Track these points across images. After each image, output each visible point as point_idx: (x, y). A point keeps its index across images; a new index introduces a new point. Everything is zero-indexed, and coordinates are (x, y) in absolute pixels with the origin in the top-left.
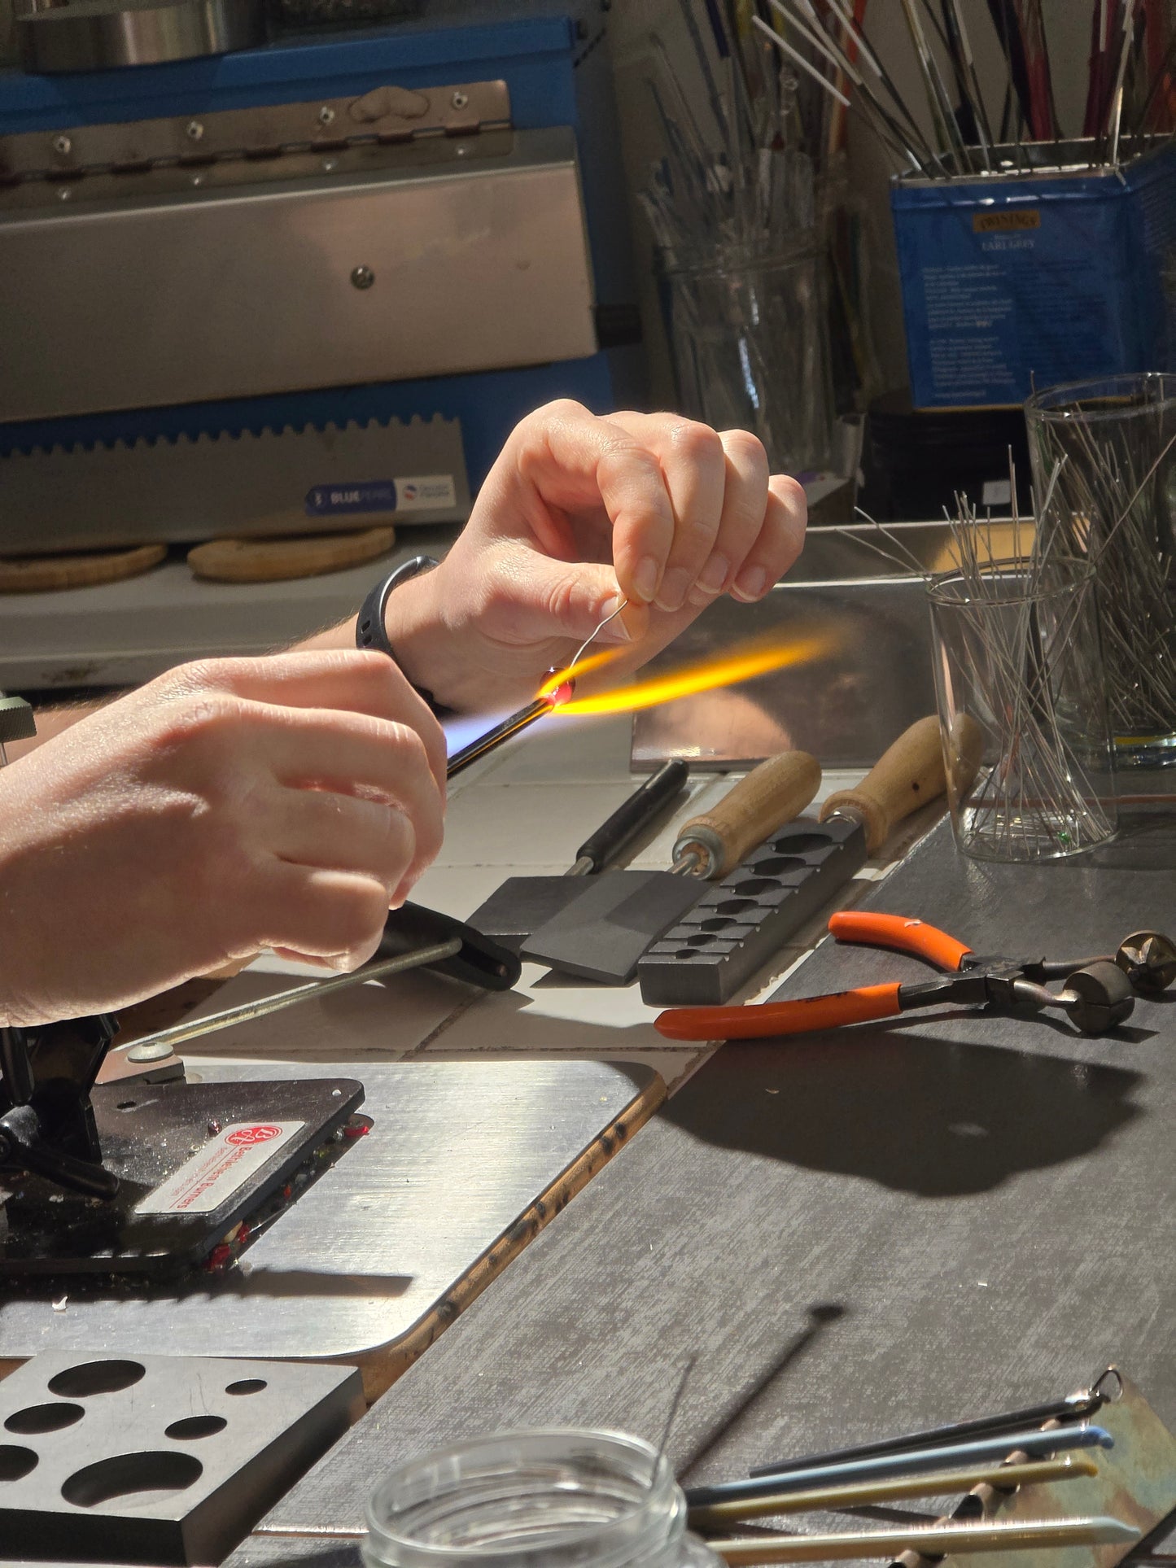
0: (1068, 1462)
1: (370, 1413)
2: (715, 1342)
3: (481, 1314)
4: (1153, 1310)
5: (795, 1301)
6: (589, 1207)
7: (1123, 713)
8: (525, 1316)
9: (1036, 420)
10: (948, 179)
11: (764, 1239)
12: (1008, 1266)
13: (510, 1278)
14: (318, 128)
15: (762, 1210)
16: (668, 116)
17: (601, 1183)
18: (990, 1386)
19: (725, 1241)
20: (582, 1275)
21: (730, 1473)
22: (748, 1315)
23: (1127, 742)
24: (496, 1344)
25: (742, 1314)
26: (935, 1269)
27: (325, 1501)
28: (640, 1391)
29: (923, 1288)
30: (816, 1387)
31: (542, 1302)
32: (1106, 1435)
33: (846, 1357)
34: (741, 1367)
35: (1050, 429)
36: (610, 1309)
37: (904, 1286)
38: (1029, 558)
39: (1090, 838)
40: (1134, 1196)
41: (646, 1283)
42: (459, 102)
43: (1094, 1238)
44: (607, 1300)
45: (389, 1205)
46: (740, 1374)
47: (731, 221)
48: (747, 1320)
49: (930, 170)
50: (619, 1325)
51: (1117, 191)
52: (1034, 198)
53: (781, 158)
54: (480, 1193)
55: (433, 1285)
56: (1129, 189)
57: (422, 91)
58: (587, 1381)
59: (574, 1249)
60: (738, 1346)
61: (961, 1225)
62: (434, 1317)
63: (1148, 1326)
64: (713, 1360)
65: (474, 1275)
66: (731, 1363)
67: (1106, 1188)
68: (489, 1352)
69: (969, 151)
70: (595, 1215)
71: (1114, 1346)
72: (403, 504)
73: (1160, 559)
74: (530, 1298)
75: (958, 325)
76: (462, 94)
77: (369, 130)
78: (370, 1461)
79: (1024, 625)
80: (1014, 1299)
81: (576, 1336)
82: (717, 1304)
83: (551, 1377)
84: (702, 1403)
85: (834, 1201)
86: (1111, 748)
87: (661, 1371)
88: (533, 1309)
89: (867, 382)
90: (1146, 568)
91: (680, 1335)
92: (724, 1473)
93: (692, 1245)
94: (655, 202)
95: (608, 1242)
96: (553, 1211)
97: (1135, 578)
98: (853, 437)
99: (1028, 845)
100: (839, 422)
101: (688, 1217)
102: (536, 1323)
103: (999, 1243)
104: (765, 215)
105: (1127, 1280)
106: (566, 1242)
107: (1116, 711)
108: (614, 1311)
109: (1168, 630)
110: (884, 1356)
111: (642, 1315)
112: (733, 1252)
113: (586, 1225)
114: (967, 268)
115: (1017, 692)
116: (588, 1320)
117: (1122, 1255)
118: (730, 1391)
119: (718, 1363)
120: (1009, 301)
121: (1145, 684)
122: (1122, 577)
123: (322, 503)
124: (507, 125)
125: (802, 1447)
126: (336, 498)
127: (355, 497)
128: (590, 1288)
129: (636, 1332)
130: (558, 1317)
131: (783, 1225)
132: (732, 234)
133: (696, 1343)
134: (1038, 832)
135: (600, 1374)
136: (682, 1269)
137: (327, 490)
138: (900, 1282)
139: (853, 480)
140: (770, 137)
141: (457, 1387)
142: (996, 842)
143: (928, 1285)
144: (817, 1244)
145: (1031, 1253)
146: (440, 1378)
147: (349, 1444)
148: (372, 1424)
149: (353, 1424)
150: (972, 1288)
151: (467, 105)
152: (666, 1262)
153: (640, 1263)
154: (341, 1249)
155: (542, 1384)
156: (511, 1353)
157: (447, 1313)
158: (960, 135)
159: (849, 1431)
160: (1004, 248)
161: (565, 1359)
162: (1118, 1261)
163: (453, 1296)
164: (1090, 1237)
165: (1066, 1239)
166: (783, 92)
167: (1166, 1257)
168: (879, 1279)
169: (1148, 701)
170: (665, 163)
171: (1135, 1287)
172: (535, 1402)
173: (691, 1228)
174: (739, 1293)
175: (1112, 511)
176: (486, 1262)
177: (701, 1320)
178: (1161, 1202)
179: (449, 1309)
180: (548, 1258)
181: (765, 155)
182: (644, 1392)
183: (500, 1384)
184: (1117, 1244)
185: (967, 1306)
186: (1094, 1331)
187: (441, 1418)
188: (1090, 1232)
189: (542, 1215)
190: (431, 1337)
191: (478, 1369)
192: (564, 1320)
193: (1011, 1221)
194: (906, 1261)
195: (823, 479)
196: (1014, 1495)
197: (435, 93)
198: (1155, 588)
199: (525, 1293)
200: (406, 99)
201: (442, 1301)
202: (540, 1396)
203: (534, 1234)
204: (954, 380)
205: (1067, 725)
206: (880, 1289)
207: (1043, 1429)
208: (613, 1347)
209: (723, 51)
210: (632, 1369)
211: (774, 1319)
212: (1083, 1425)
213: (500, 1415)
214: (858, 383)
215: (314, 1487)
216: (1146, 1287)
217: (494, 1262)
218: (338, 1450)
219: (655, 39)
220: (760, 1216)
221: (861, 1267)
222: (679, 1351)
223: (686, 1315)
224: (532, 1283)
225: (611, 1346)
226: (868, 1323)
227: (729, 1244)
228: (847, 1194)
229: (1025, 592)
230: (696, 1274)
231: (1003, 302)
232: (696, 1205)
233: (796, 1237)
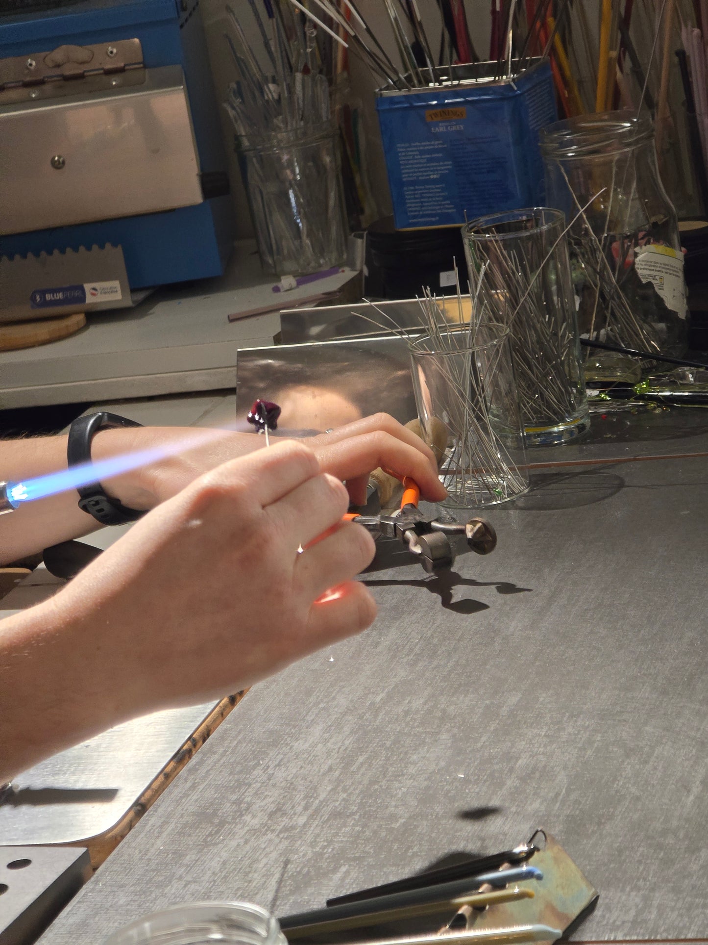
0: (516, 890)
1: (95, 876)
2: (302, 820)
3: (160, 810)
4: (563, 787)
5: (349, 792)
6: (222, 738)
7: (529, 413)
8: (187, 809)
9: (469, 239)
10: (409, 90)
11: (329, 753)
12: (476, 763)
13: (176, 786)
14: (26, 71)
15: (326, 735)
16: (238, 55)
17: (229, 723)
18: (468, 840)
19: (305, 756)
20: (220, 782)
21: (315, 903)
22: (321, 802)
23: (532, 431)
24: (170, 828)
25: (317, 802)
26: (432, 767)
27: (70, 933)
28: (258, 854)
29: (426, 780)
30: (364, 846)
31: (197, 800)
32: (538, 872)
33: (381, 825)
34: (318, 835)
35: (478, 244)
36: (238, 802)
37: (414, 779)
38: (469, 324)
39: (513, 491)
40: (549, 715)
41: (259, 785)
42: (112, 52)
43: (526, 744)
44: (236, 797)
45: (101, 744)
46: (318, 840)
47: (280, 118)
48: (320, 805)
49: (398, 85)
50: (244, 812)
51: (511, 94)
52: (462, 100)
53: (308, 79)
54: (157, 733)
55: (130, 794)
56: (519, 92)
57: (89, 47)
58: (226, 849)
59: (214, 765)
60: (316, 822)
61: (446, 739)
62: (132, 814)
63: (561, 797)
64: (301, 831)
65: (155, 786)
66: (312, 833)
67: (532, 712)
68: (166, 833)
69: (421, 71)
70: (226, 743)
71: (540, 811)
72: (90, 299)
73: (547, 320)
74: (189, 798)
75: (420, 178)
76: (113, 47)
77: (58, 72)
78: (96, 907)
79: (468, 365)
80: (480, 784)
81: (218, 821)
82: (302, 796)
83: (204, 848)
84: (296, 859)
85: (370, 728)
86: (523, 434)
87: (270, 840)
88: (191, 805)
89: (367, 211)
90: (539, 326)
91: (281, 817)
92: (311, 903)
93: (285, 760)
94: (234, 108)
95: (235, 760)
96: (201, 742)
97: (533, 332)
98: (360, 245)
99: (476, 497)
100: (351, 237)
101: (282, 742)
102: (193, 814)
103: (470, 749)
104: (301, 113)
105: (547, 769)
106: (209, 761)
107: (525, 412)
108: (240, 804)
109: (554, 362)
110: (404, 824)
111: (257, 806)
112: (311, 763)
113: (221, 750)
114: (423, 144)
115: (465, 406)
116: (225, 810)
117: (543, 754)
118: (312, 851)
119: (305, 834)
120: (450, 163)
121: (542, 395)
122: (525, 331)
123: (41, 300)
124: (141, 65)
125: (357, 884)
126: (49, 297)
127: (60, 296)
128: (225, 790)
129: (254, 816)
130: (207, 809)
131: (340, 744)
132: (281, 125)
133: (291, 821)
134: (482, 489)
135: (234, 843)
136: (280, 774)
137: (43, 293)
138: (411, 777)
139: (361, 272)
140: (301, 67)
141: (147, 857)
142: (457, 496)
143: (428, 778)
144: (361, 755)
145: (489, 755)
146: (137, 851)
147: (83, 896)
148: (97, 882)
149: (85, 883)
150: (455, 779)
151: (116, 53)
152: (270, 771)
153: (254, 772)
154: (73, 773)
155: (198, 852)
156: (179, 834)
157: (139, 810)
158: (415, 61)
159: (385, 872)
160: (445, 130)
161: (212, 835)
162: (541, 757)
163: (143, 800)
164: (524, 743)
165: (509, 744)
166: (308, 38)
167: (569, 753)
168: (399, 776)
169: (544, 405)
170: (238, 83)
171: (552, 773)
172: (194, 864)
173: (284, 748)
174: (315, 789)
175: (518, 294)
176: (162, 777)
177: (293, 807)
178: (565, 719)
179: (140, 808)
180: (199, 772)
181: (299, 76)
182: (260, 854)
183: (174, 853)
184: (540, 747)
185: (452, 790)
186: (529, 802)
187: (138, 877)
188: (524, 740)
189: (195, 745)
190: (130, 826)
191: (159, 844)
192: (210, 811)
193: (477, 735)
194: (415, 763)
195: (343, 271)
196: (485, 912)
197: (97, 48)
198: (544, 336)
199: (186, 795)
200: (79, 52)
201: (137, 803)
202: (197, 860)
203: (190, 757)
204: (419, 211)
205: (496, 422)
206: (400, 782)
207: (501, 869)
208: (241, 826)
209: (271, 15)
210: (253, 840)
211: (337, 804)
212: (525, 866)
213: (174, 873)
214: (362, 211)
215: (63, 925)
216: (559, 772)
217: (167, 776)
218: (77, 900)
219: (229, 9)
220: (326, 739)
221: (388, 769)
222: (281, 827)
223: (284, 804)
224: (189, 789)
225: (239, 826)
226: (393, 803)
227: (307, 758)
228: (377, 723)
229: (468, 347)
230: (289, 778)
231: (446, 163)
232: (287, 734)
233: (348, 751)
